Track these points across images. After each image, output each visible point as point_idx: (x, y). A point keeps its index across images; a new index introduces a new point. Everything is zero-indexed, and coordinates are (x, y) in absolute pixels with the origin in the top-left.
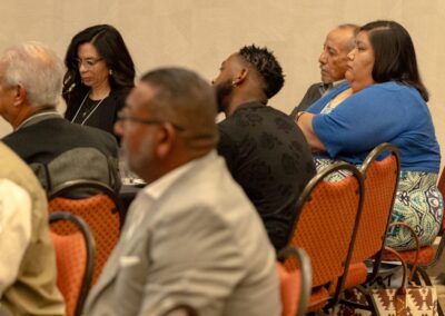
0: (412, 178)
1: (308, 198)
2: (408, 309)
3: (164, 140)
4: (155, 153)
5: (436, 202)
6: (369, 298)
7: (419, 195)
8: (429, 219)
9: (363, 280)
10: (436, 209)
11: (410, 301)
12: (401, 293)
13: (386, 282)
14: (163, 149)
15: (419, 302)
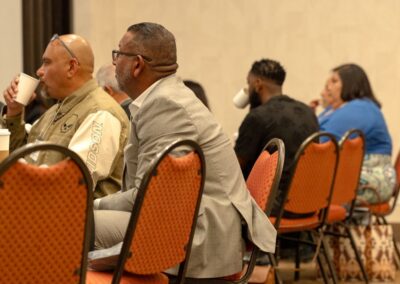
0: (374, 158)
1: (303, 153)
2: (373, 239)
3: (137, 67)
4: (133, 76)
5: (390, 175)
6: (347, 231)
7: (379, 169)
8: (385, 184)
9: (343, 218)
10: (390, 179)
11: (374, 234)
12: (368, 228)
13: (359, 222)
14: (137, 71)
15: (380, 234)
